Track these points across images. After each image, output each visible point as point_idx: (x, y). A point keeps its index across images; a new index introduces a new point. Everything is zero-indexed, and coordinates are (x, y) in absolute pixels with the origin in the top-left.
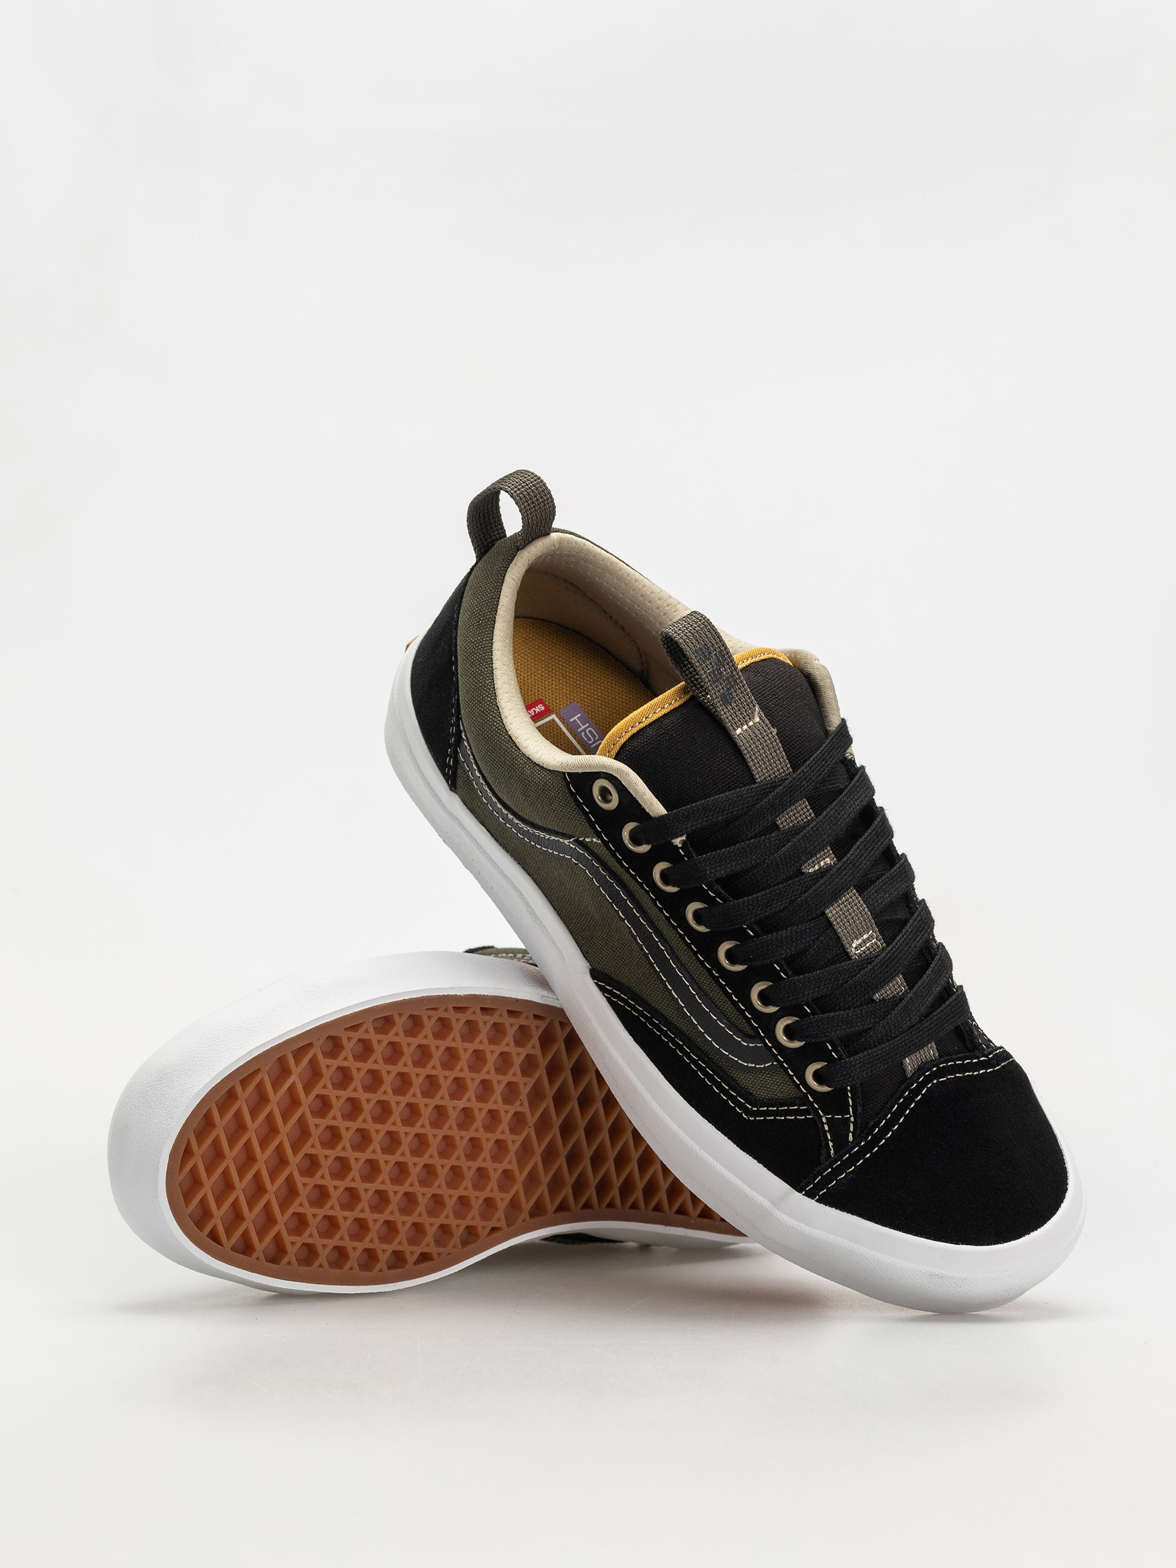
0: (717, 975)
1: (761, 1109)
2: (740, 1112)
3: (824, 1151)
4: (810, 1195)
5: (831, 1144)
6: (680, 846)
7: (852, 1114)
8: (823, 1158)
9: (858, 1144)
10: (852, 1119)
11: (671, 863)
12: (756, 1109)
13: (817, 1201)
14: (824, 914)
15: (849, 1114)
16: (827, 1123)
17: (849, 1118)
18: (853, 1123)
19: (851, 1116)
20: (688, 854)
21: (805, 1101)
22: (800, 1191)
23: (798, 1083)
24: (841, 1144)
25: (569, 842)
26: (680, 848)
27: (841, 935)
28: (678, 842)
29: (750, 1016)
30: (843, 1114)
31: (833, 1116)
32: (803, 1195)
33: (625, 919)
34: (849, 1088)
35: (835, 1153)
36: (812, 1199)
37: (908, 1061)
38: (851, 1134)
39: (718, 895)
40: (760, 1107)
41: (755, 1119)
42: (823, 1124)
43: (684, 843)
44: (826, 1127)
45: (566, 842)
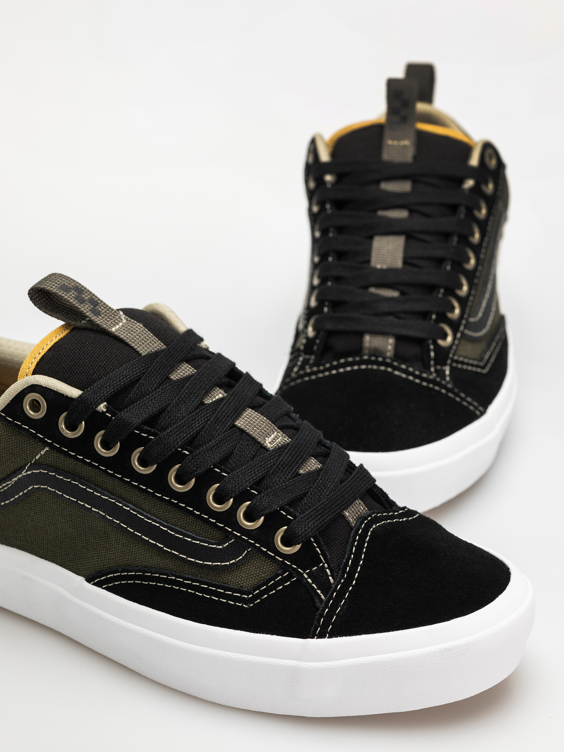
0: (176, 502)
1: (255, 593)
2: (240, 605)
3: (316, 600)
4: (321, 636)
5: (319, 591)
6: (105, 410)
7: (324, 562)
8: (318, 604)
9: (339, 582)
10: (326, 565)
11: (104, 430)
12: (251, 596)
13: (328, 638)
14: (235, 426)
15: (322, 562)
16: (309, 577)
17: (323, 566)
18: (328, 568)
19: (324, 564)
20: (113, 415)
21: (285, 568)
22: (313, 637)
23: (273, 555)
24: (326, 587)
25: (26, 472)
26: (106, 412)
27: (254, 435)
28: (102, 407)
29: (214, 521)
30: (317, 565)
31: (311, 570)
32: (316, 639)
33: (92, 507)
34: (312, 540)
35: (325, 596)
36: (325, 638)
37: (347, 514)
38: (330, 578)
39: (149, 433)
40: (254, 592)
41: (254, 604)
42: (306, 579)
43: (107, 407)
44: (309, 580)
45: (24, 473)
